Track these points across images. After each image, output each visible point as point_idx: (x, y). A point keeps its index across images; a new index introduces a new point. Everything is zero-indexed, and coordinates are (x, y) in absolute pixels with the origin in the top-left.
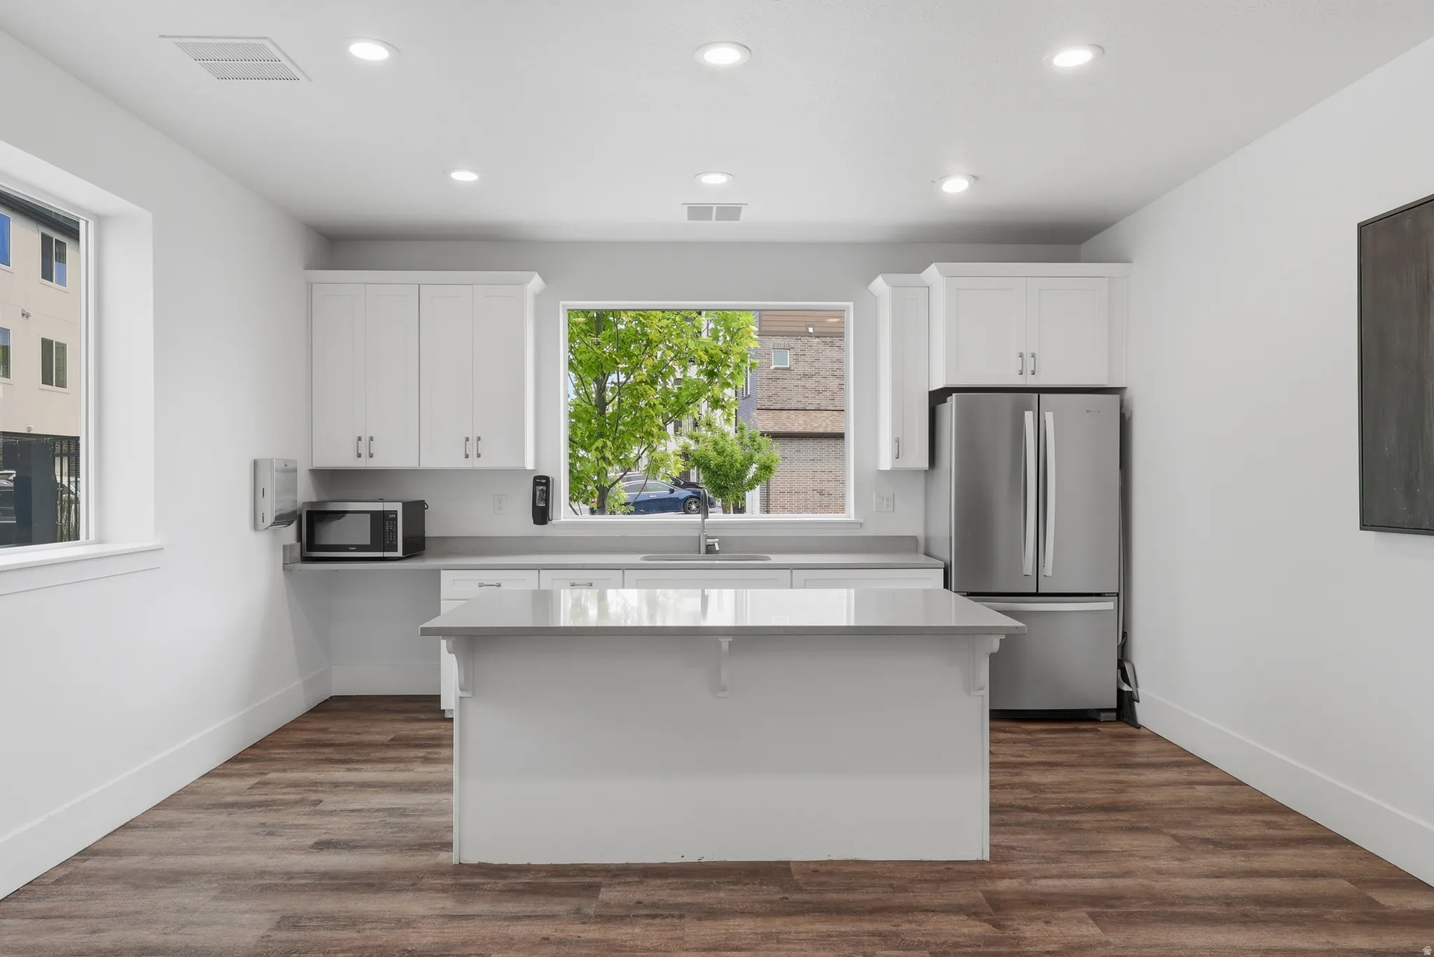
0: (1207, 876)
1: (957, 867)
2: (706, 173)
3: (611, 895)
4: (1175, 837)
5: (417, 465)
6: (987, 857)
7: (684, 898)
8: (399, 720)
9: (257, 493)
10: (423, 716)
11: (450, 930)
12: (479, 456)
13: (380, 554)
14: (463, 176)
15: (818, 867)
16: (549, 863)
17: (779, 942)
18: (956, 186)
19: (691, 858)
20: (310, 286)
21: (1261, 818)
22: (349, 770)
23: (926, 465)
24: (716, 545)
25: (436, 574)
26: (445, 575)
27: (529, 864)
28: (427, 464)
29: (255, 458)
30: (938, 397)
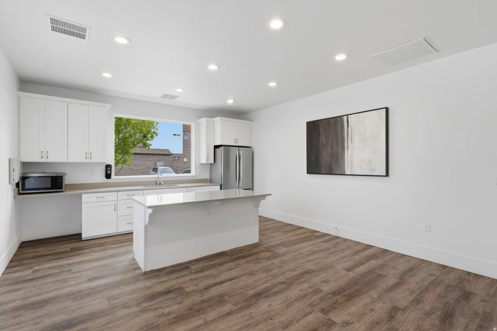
0: (292, 237)
1: (255, 245)
2: (177, 88)
3: (193, 267)
4: (282, 232)
5: (67, 161)
6: (258, 242)
7: (211, 263)
8: (65, 244)
9: (11, 170)
10: (73, 241)
11: (164, 285)
12: (91, 158)
13: (55, 190)
14: (107, 75)
15: (231, 251)
16: (170, 265)
17: (240, 265)
18: (230, 102)
19: (204, 255)
20: (19, 98)
21: (290, 226)
22: (68, 260)
23: (213, 162)
24: (162, 183)
25: (81, 195)
26: (83, 196)
27: (164, 267)
28: (70, 160)
29: (10, 158)
30: (216, 147)
